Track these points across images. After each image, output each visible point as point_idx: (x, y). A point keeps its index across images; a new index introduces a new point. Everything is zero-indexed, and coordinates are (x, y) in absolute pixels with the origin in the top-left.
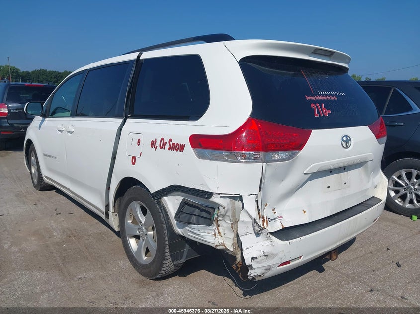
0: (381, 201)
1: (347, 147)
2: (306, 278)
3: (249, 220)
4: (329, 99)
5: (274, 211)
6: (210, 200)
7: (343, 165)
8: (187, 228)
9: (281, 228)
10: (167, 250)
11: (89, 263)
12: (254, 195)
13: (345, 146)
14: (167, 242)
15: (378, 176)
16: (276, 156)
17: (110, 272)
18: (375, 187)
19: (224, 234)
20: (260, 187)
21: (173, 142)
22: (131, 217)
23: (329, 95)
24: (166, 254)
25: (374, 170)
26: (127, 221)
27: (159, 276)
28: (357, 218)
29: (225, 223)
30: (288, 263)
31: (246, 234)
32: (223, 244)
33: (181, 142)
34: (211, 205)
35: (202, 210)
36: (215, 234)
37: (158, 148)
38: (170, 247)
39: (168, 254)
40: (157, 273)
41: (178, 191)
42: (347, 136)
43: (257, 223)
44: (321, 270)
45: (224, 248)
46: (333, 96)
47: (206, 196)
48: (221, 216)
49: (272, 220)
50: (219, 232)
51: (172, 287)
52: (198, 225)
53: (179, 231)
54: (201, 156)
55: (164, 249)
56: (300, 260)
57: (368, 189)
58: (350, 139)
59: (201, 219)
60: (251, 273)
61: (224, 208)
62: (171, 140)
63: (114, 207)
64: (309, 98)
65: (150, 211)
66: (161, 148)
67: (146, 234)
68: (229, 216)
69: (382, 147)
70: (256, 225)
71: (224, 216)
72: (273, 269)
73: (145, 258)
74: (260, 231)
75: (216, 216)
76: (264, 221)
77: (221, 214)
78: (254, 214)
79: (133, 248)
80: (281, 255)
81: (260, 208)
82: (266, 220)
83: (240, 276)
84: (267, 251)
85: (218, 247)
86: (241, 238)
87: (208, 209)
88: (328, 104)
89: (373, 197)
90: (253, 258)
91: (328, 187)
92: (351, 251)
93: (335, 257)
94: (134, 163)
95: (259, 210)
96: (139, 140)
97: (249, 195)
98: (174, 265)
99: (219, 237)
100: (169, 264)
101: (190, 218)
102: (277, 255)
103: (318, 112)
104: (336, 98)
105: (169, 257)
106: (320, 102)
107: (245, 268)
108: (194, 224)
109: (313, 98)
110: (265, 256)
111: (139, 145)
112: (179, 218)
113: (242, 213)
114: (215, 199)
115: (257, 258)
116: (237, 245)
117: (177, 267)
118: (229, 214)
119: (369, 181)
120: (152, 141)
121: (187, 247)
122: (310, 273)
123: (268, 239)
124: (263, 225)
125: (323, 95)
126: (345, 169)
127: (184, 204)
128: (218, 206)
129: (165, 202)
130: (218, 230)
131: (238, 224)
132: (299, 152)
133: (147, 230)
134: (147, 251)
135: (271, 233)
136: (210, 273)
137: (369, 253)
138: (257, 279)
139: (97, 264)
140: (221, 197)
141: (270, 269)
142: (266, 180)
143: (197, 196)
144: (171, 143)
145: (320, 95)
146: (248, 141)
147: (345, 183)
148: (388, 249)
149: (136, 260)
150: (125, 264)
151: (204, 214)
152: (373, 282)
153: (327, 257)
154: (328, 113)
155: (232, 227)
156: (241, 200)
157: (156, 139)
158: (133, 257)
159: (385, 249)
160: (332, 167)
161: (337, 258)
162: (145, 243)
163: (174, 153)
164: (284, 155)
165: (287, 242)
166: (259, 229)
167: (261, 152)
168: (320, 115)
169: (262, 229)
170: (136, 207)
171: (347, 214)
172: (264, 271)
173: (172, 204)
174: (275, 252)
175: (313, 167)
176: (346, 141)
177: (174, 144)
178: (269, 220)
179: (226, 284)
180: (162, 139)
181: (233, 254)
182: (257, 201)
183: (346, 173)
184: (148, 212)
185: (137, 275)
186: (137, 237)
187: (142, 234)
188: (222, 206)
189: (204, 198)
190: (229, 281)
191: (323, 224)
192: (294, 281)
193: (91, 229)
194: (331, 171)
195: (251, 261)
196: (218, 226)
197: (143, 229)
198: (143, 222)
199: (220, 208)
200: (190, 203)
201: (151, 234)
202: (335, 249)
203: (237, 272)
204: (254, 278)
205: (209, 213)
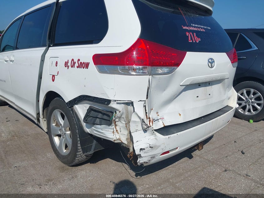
0: (232, 108)
1: (212, 67)
2: (181, 163)
3: (138, 120)
4: (199, 30)
5: (158, 114)
6: (109, 106)
7: (208, 80)
8: (93, 128)
9: (163, 126)
10: (79, 145)
11: (24, 155)
12: (142, 101)
13: (210, 66)
14: (79, 139)
15: (231, 91)
16: (160, 71)
17: (40, 162)
18: (229, 99)
19: (121, 131)
20: (147, 95)
21: (81, 61)
22: (54, 122)
23: (199, 28)
24: (78, 148)
25: (228, 87)
26: (52, 125)
27: (74, 163)
28: (217, 119)
29: (121, 123)
30: (168, 152)
31: (137, 131)
32: (119, 139)
33: (86, 61)
34: (110, 110)
35: (104, 114)
36: (113, 132)
37: (70, 66)
38: (80, 142)
39: (80, 148)
40: (73, 161)
41: (85, 100)
42: (212, 59)
43: (145, 122)
44: (191, 157)
45: (120, 142)
46: (202, 28)
47: (106, 103)
48: (118, 118)
49: (156, 120)
50: (117, 131)
51: (84, 171)
52: (101, 125)
53: (88, 130)
54: (101, 71)
55: (77, 144)
56: (177, 150)
57: (225, 99)
58: (214, 61)
59: (103, 121)
60: (140, 161)
61: (120, 112)
62: (79, 60)
63: (43, 114)
64: (185, 28)
65: (66, 116)
66: (72, 67)
67: (65, 134)
68: (123, 118)
69: (234, 69)
70: (143, 124)
71: (120, 118)
72: (157, 157)
73: (65, 151)
74: (146, 128)
75: (114, 118)
76: (150, 121)
77: (118, 117)
78: (143, 116)
79: (57, 144)
80: (162, 147)
81: (147, 111)
82: (151, 120)
83: (133, 162)
84: (152, 143)
85: (116, 142)
86: (132, 134)
87: (108, 113)
88: (198, 34)
89: (227, 106)
90: (141, 149)
91: (198, 97)
92: (211, 143)
93: (201, 148)
94: (53, 80)
95: (146, 113)
96: (57, 62)
97: (139, 101)
98: (85, 155)
99: (117, 134)
100: (81, 155)
101: (95, 121)
102: (159, 146)
103: (191, 39)
104: (204, 31)
105: (81, 150)
106: (193, 32)
107: (136, 157)
108: (98, 125)
109: (187, 28)
110: (150, 147)
111: (56, 66)
112: (86, 120)
113: (133, 115)
114: (113, 105)
115: (144, 149)
116: (130, 140)
117: (88, 157)
118: (124, 116)
119: (225, 94)
120: (66, 62)
121: (95, 142)
122: (183, 159)
123: (152, 135)
124: (149, 124)
125: (195, 27)
126: (209, 84)
127: (90, 110)
128: (115, 110)
129: (76, 108)
130: (116, 128)
131: (130, 124)
132: (177, 68)
133: (66, 131)
134: (66, 147)
135: (155, 130)
136: (113, 160)
137: (223, 145)
138: (145, 165)
139: (31, 156)
140: (117, 103)
141: (154, 157)
142: (151, 90)
143: (99, 103)
144: (79, 62)
145: (193, 26)
146: (137, 57)
147: (210, 95)
148: (235, 142)
149: (59, 152)
150: (51, 155)
151: (105, 117)
152: (226, 165)
153: (196, 148)
154: (198, 40)
155: (126, 126)
156: (133, 106)
157: (68, 60)
158: (57, 150)
159: (233, 142)
160: (201, 81)
161: (202, 148)
162: (64, 140)
163: (81, 70)
164: (166, 70)
165: (167, 137)
166: (146, 127)
167: (147, 67)
168: (192, 41)
169: (148, 127)
170: (57, 114)
171: (210, 116)
172: (150, 159)
173: (81, 110)
174: (158, 144)
175: (187, 81)
176: (211, 62)
177: (81, 63)
178: (154, 120)
179: (124, 168)
180: (73, 60)
181: (128, 146)
182: (145, 106)
183: (210, 87)
184: (65, 117)
185: (59, 163)
186: (59, 136)
187: (62, 133)
188: (118, 110)
189: (104, 104)
190: (126, 166)
191: (193, 124)
192: (172, 165)
193: (30, 131)
194: (199, 85)
195: (140, 151)
196: (116, 125)
197: (62, 130)
198: (63, 124)
199: (117, 112)
200: (94, 109)
201: (68, 133)
202: (202, 142)
203: (131, 159)
204: (142, 164)
205: (108, 116)
